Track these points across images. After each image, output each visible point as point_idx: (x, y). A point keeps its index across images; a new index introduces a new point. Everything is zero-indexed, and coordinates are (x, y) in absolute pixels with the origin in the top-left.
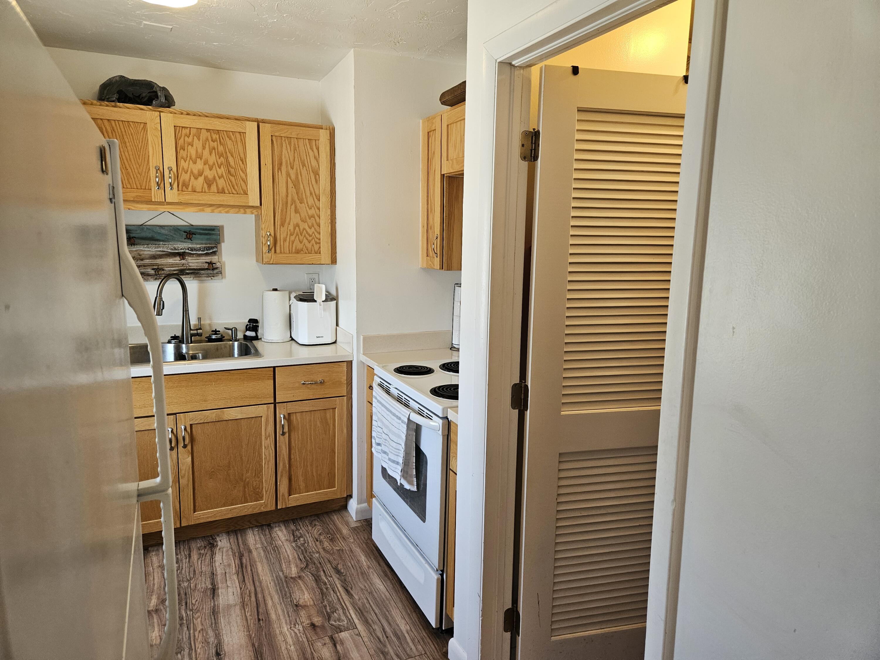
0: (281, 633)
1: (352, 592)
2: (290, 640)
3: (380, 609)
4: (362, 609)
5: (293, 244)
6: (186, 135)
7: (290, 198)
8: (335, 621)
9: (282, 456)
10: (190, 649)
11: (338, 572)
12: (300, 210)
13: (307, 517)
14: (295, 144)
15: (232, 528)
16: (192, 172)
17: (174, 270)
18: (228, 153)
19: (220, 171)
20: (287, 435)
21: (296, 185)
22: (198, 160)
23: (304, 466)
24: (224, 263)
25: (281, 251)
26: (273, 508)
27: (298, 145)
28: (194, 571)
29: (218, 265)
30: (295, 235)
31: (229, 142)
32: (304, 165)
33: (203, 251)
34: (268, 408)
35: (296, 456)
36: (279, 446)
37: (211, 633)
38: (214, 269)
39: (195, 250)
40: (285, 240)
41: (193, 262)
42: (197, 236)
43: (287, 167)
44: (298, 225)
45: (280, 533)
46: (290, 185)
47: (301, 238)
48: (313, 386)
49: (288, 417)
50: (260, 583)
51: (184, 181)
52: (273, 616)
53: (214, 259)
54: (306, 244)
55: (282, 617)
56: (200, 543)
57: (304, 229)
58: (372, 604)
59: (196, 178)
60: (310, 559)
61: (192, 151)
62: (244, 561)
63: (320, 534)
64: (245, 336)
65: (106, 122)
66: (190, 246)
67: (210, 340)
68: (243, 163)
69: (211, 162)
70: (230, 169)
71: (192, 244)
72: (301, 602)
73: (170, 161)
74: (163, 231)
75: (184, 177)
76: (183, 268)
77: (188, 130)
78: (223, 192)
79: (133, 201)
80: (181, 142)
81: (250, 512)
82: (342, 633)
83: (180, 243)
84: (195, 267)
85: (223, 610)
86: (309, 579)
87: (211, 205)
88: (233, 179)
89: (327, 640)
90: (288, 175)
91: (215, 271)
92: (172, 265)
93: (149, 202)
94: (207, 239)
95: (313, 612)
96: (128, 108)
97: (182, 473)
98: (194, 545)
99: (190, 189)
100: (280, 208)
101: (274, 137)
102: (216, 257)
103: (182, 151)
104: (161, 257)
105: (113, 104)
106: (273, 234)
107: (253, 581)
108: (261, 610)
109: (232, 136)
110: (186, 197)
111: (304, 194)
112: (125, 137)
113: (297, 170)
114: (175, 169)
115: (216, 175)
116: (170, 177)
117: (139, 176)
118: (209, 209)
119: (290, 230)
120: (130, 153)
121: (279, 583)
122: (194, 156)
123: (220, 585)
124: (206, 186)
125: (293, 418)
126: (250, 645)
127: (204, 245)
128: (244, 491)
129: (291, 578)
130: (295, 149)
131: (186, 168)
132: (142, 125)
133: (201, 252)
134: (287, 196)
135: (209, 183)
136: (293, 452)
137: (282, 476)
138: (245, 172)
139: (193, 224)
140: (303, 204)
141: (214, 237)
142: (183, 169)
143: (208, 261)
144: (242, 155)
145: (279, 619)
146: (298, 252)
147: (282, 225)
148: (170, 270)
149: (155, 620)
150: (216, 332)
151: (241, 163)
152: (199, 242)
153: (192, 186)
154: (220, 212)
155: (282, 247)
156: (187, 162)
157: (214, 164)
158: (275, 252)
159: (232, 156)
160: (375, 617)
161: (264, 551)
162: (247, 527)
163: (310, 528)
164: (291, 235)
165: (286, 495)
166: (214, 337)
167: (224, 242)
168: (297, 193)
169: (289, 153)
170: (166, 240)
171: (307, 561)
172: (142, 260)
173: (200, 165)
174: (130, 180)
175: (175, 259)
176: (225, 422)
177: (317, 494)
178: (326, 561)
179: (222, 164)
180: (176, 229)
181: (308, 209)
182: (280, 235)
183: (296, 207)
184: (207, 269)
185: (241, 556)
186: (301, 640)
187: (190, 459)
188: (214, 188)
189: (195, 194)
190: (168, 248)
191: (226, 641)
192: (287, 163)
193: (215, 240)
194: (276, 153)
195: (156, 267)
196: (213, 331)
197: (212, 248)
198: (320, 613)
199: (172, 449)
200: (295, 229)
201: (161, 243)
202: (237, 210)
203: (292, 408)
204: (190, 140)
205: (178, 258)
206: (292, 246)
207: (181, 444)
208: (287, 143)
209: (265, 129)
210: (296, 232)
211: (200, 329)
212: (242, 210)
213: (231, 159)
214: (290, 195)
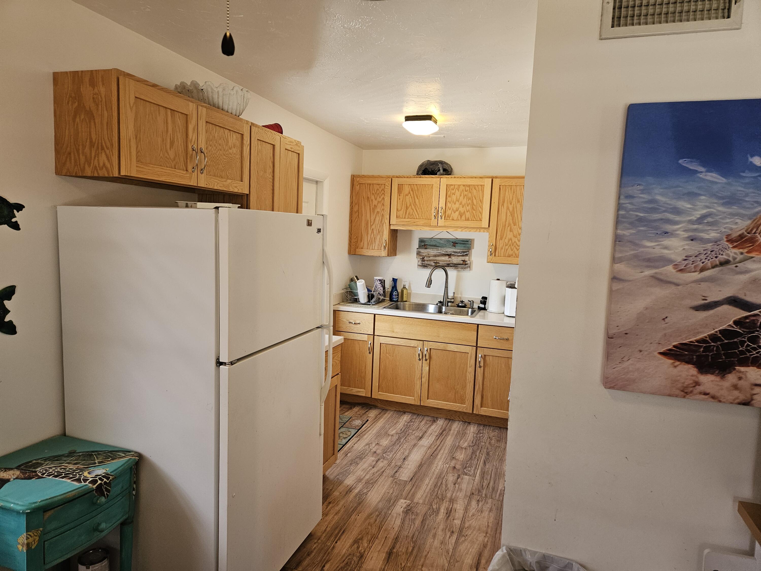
0: (437, 464)
1: (487, 464)
2: (439, 468)
3: (495, 476)
4: (485, 472)
5: (507, 251)
6: (452, 189)
7: (507, 223)
8: (467, 471)
9: (478, 380)
10: (395, 453)
11: (488, 454)
12: (513, 230)
13: (493, 426)
14: (514, 189)
15: (449, 417)
16: (453, 209)
17: (445, 264)
18: (473, 197)
19: (468, 208)
20: (482, 368)
21: (512, 215)
22: (457, 202)
23: (492, 391)
24: (472, 261)
25: (499, 255)
26: (471, 412)
27: (516, 189)
28: (419, 428)
29: (468, 262)
30: (508, 246)
31: (474, 191)
32: (518, 202)
33: (461, 253)
34: (472, 349)
35: (487, 383)
36: (477, 374)
37: (407, 451)
38: (465, 265)
39: (457, 253)
40: (502, 249)
41: (455, 260)
42: (459, 245)
43: (508, 203)
44: (511, 239)
45: (472, 428)
46: (509, 214)
47: (512, 247)
48: (501, 341)
49: (484, 357)
50: (444, 443)
51: (448, 214)
52: (439, 457)
53: (466, 258)
54: (515, 251)
55: (442, 459)
56: (429, 418)
57: (515, 242)
58: (493, 473)
59: (455, 212)
60: (478, 444)
61: (454, 197)
62: (444, 433)
63: (494, 436)
64: (479, 307)
65: (415, 186)
66: (454, 250)
67: (458, 306)
68: (481, 203)
69: (463, 203)
70: (474, 206)
71: (455, 249)
72: (457, 458)
73: (442, 204)
74: (441, 242)
75: (449, 212)
76: (449, 263)
77: (453, 187)
78: (468, 220)
79: (423, 225)
80: (449, 193)
81: (457, 409)
82: (466, 476)
83: (449, 248)
84: (456, 263)
85: (419, 446)
86: (470, 451)
87: (461, 227)
88: (474, 212)
89: (456, 475)
90: (508, 208)
91: (466, 266)
92: (444, 261)
93: (430, 226)
94: (464, 247)
95: (459, 463)
96: (426, 178)
97: (423, 375)
98: (426, 418)
99: (451, 218)
100: (501, 229)
101: (501, 186)
102: (468, 257)
103: (449, 198)
104: (438, 256)
105: (419, 176)
106: (494, 245)
107: (442, 441)
108: (435, 452)
109: (477, 188)
110: (448, 223)
111: (517, 220)
112: (423, 192)
113: (514, 205)
114: (444, 208)
115: (465, 210)
116: (441, 213)
117: (427, 212)
118: (460, 230)
119: (506, 242)
120: (424, 201)
121: (453, 447)
122: (455, 200)
123: (425, 437)
124: (459, 216)
125: (487, 358)
126: (420, 462)
127: (462, 250)
128: (455, 396)
129: (461, 447)
130: (514, 192)
131: (450, 207)
132: (431, 186)
133: (459, 254)
134: (506, 221)
135: (461, 215)
136: (485, 380)
137: (477, 393)
138: (482, 208)
139: (458, 238)
140: (516, 226)
141: (468, 245)
142: (449, 207)
143: (463, 259)
144: (481, 199)
145: (441, 459)
146: (509, 256)
147: (501, 239)
148: (442, 264)
149: (389, 438)
150: (462, 302)
151: (480, 202)
152: (460, 248)
153: (452, 217)
154: (466, 231)
155: (500, 252)
156: (451, 204)
157: (465, 204)
158: (495, 256)
159: (476, 199)
160: (489, 478)
161: (457, 432)
162: (457, 419)
163: (491, 431)
164: (506, 245)
165: (479, 406)
166: (460, 305)
167: (473, 248)
168: (513, 219)
169: (510, 195)
170: (442, 246)
171: (476, 444)
172: (429, 257)
173: (457, 205)
174: (423, 215)
175: (446, 257)
176: (448, 351)
177: (498, 412)
178: (486, 447)
179: (469, 204)
180: (448, 240)
181: (518, 229)
182: (499, 245)
183: (511, 228)
184: (462, 264)
185: (444, 430)
186: (444, 469)
187: (428, 368)
188: (463, 218)
189: (453, 221)
190: (443, 251)
191: (411, 456)
192: (508, 201)
193: (468, 247)
194: (502, 195)
195: (436, 262)
196: (460, 301)
197: (466, 252)
198: (462, 465)
199: (420, 360)
200: (509, 241)
201: (440, 248)
202: (475, 230)
203: (487, 352)
204: (454, 191)
205: (447, 257)
206: (506, 253)
207: (424, 359)
208: (509, 189)
209: (497, 182)
210: (509, 244)
211: (453, 299)
212: (478, 230)
213: (474, 201)
214: (508, 221)
